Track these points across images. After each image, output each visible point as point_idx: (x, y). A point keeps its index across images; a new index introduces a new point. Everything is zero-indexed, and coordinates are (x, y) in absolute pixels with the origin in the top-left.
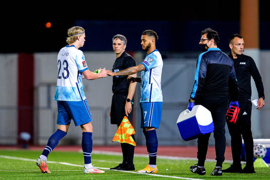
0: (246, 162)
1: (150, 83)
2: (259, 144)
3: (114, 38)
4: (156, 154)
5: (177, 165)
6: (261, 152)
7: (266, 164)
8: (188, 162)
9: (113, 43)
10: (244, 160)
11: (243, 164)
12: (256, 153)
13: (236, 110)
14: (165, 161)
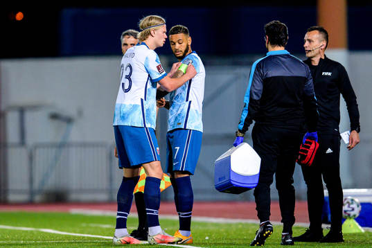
0: (330, 226)
1: (187, 100)
2: (349, 197)
3: (124, 35)
4: (190, 214)
5: (222, 230)
6: (353, 209)
7: (360, 227)
8: (240, 226)
9: (123, 43)
10: (327, 223)
11: (326, 228)
12: (345, 212)
13: (313, 145)
14: (205, 224)
